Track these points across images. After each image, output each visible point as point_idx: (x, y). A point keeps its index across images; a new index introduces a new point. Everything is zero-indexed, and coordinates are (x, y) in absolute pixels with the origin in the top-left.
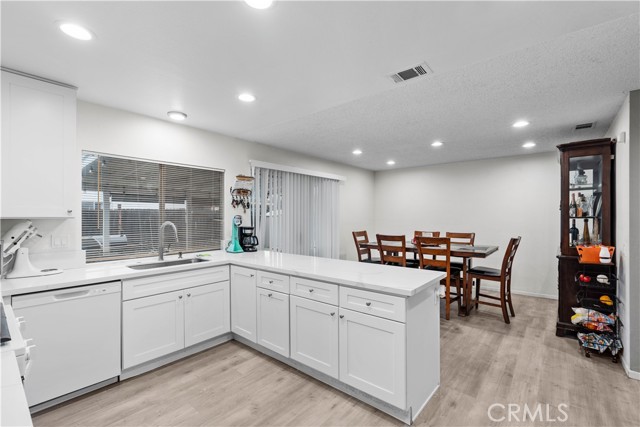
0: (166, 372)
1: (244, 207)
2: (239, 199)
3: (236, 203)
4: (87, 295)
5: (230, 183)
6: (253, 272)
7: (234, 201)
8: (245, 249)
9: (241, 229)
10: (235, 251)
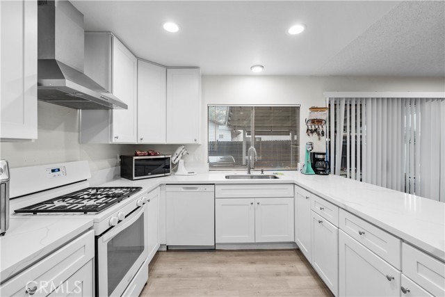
0: (241, 255)
1: (319, 135)
2: (313, 128)
3: (310, 132)
4: (197, 190)
5: (304, 115)
6: (308, 194)
7: (308, 130)
8: (317, 172)
9: (314, 153)
10: (307, 173)
